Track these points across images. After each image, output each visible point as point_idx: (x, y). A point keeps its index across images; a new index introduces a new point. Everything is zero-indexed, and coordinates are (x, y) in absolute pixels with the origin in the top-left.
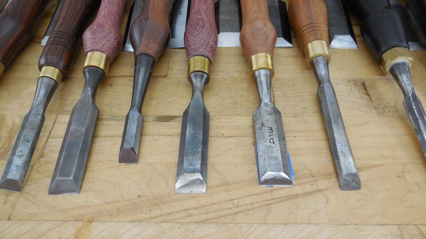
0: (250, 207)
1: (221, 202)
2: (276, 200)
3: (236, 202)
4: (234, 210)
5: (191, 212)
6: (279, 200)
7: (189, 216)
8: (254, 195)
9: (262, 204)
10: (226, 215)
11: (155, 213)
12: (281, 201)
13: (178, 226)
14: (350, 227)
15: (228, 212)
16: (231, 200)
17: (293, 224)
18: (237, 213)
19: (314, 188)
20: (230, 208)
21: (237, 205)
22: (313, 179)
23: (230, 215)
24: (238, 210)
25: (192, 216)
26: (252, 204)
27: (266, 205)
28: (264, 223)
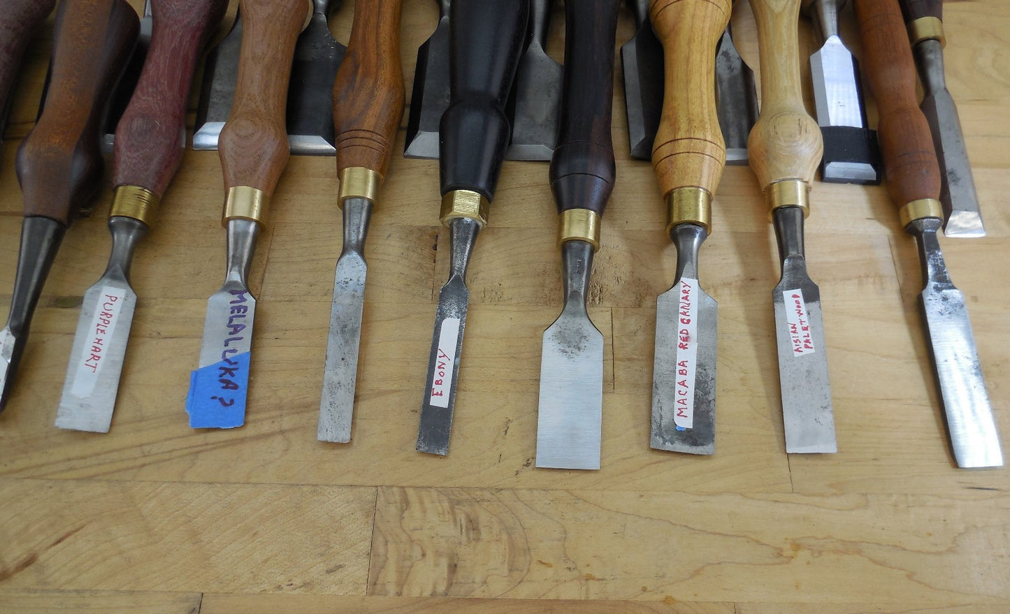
0: (166, 456)
1: (124, 449)
2: (210, 447)
3: (146, 448)
4: (142, 461)
5: (74, 463)
6: (214, 446)
7: (71, 469)
8: (179, 437)
9: (185, 452)
10: (128, 469)
11: (21, 463)
12: (215, 448)
13: (50, 484)
14: (305, 489)
15: (131, 464)
16: (141, 445)
17: (221, 483)
18: (144, 465)
19: (276, 427)
20: (136, 459)
21: (147, 454)
22: (278, 413)
23: (132, 468)
24: (148, 460)
25: (75, 469)
26: (170, 452)
27: (191, 454)
28: (180, 482)
